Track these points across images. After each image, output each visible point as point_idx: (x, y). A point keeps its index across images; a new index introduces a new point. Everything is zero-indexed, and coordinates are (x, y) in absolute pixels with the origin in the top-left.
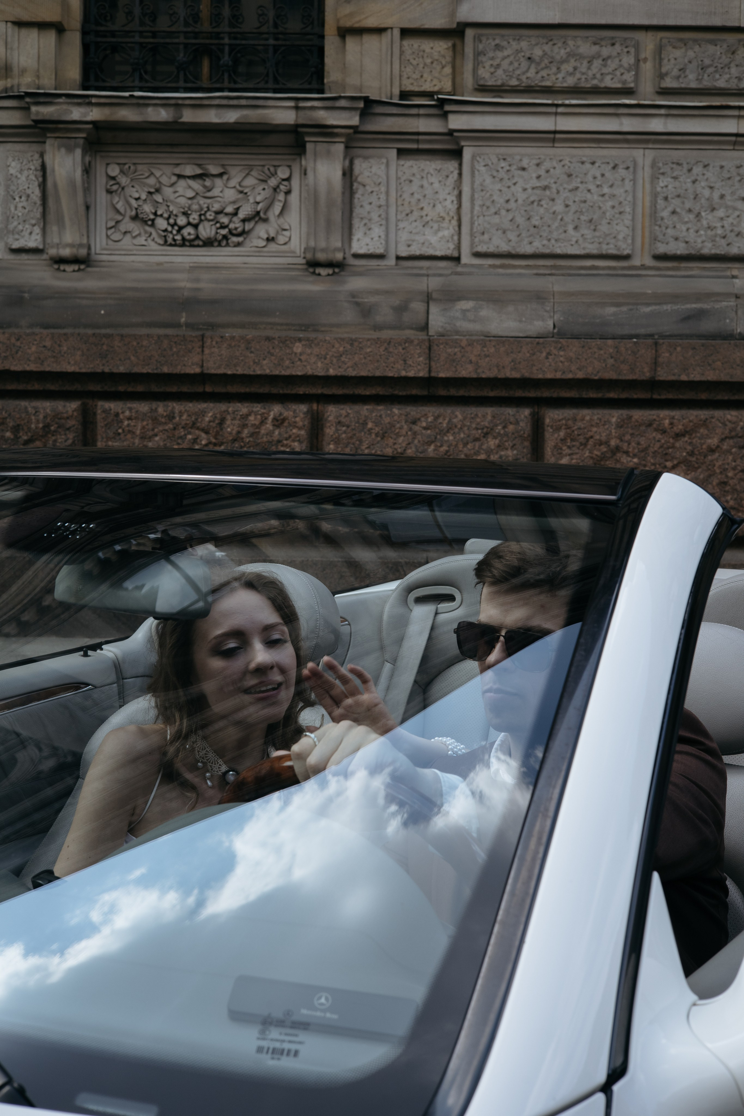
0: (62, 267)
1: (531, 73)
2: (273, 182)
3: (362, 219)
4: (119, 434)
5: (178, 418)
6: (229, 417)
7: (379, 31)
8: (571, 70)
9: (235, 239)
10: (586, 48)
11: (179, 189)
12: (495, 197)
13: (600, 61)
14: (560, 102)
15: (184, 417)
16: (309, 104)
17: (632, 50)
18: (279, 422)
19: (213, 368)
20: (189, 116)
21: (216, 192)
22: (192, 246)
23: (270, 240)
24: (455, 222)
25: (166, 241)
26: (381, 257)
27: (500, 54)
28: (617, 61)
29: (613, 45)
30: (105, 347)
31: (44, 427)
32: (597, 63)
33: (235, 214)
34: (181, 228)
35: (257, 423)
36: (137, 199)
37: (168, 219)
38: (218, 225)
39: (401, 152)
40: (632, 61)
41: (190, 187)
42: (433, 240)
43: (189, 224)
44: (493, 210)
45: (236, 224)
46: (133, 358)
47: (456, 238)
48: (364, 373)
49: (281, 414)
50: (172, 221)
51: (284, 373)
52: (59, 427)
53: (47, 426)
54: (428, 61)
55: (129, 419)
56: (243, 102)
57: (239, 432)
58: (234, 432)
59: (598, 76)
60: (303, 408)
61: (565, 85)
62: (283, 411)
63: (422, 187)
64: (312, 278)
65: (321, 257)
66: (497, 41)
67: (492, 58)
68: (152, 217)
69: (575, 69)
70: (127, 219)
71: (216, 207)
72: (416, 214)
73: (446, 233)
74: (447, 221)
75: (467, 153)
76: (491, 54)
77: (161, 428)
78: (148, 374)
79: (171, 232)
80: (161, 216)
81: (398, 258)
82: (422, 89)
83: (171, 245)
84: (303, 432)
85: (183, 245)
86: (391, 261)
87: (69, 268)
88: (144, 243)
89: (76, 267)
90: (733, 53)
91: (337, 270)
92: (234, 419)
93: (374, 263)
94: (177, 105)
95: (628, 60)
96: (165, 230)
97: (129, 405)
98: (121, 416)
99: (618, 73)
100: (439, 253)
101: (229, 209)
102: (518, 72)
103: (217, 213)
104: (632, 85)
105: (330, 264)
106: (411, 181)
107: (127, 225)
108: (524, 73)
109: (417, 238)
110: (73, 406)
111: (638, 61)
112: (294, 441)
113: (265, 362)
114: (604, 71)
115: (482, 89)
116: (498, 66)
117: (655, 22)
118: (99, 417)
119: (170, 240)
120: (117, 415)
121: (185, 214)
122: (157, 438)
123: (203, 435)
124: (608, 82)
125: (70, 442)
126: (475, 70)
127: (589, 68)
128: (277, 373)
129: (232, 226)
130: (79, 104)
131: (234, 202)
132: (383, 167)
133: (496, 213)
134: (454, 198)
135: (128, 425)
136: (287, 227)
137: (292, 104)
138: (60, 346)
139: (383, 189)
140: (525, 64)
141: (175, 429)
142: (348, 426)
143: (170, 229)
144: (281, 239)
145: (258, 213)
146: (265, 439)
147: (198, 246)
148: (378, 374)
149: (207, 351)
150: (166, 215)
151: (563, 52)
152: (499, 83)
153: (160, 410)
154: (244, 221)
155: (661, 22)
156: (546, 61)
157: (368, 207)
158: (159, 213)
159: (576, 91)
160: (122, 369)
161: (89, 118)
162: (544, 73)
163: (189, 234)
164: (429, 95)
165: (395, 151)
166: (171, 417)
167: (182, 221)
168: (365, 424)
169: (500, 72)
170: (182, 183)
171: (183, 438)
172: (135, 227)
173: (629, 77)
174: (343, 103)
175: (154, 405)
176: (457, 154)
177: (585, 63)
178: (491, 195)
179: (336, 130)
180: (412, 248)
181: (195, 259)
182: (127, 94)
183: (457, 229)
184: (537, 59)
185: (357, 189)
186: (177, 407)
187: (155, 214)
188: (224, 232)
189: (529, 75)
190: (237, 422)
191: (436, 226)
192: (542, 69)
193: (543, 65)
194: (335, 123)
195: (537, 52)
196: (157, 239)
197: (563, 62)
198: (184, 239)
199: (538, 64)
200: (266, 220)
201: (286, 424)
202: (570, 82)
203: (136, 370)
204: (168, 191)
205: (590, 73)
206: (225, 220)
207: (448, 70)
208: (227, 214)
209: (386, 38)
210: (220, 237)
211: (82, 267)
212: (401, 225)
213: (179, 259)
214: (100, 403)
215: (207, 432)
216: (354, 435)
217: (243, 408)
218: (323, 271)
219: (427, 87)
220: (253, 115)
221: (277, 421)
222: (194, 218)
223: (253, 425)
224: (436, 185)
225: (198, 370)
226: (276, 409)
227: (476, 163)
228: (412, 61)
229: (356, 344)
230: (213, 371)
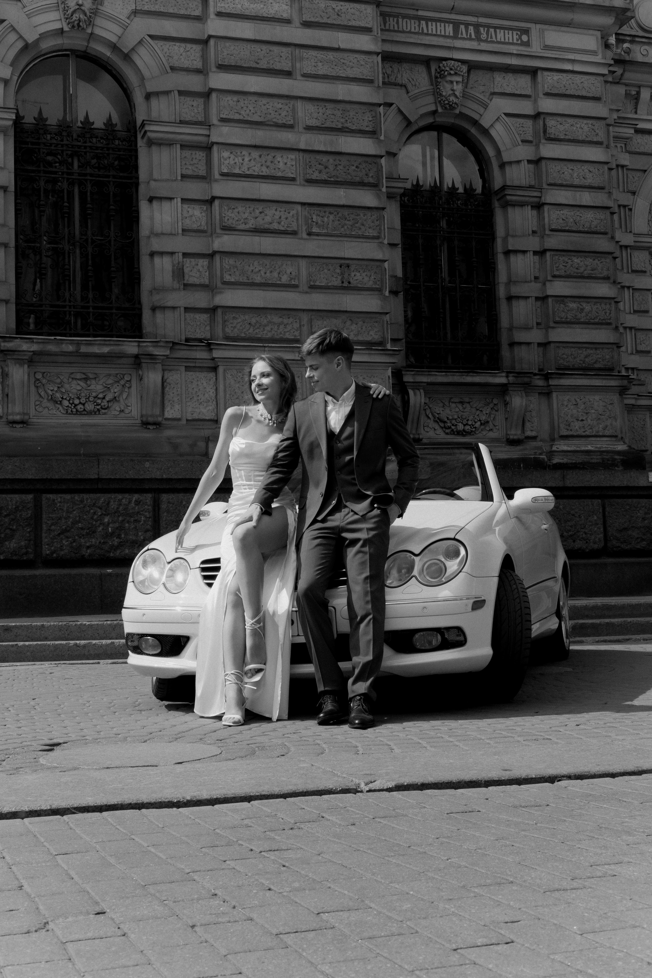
0: (14, 426)
1: (251, 330)
2: (122, 382)
3: (169, 401)
4: (55, 511)
5: (85, 502)
6: (112, 501)
7: (174, 308)
8: (270, 329)
9: (103, 411)
10: (276, 319)
11: (73, 385)
12: (236, 391)
13: (283, 326)
14: (267, 345)
15: (89, 501)
16: (145, 344)
17: (298, 321)
18: (138, 502)
19: (104, 475)
20: (84, 349)
21: (92, 387)
22: (80, 414)
23: (122, 411)
24: (215, 403)
25: (67, 412)
26: (179, 420)
27: (235, 321)
28: (291, 326)
29: (289, 318)
30: (48, 466)
31: (16, 508)
32: (282, 327)
33: (104, 398)
34: (76, 405)
35: (127, 503)
36: (51, 390)
37: (69, 401)
38: (95, 404)
39: (187, 368)
40: (298, 326)
41: (79, 384)
42: (204, 411)
43: (80, 403)
44: (236, 397)
45: (105, 403)
46: (62, 471)
47: (215, 410)
48: (180, 477)
49: (139, 498)
50: (71, 402)
51: (141, 477)
52: (24, 507)
53: (17, 507)
54: (199, 323)
55: (60, 502)
56: (112, 343)
57: (118, 508)
58: (115, 508)
59: (283, 332)
60: (149, 495)
61: (267, 337)
62: (140, 497)
63: (198, 385)
64: (146, 430)
65: (151, 420)
66: (234, 315)
67: (232, 323)
68: (61, 399)
69: (272, 329)
70: (45, 401)
71: (94, 394)
72: (195, 398)
73: (211, 408)
74: (211, 401)
75: (221, 370)
76: (231, 321)
77: (76, 507)
78: (70, 479)
79: (71, 407)
80: (66, 399)
81: (187, 420)
82: (196, 337)
83: (70, 414)
84: (150, 507)
85: (76, 414)
86: (184, 422)
87: (18, 426)
88: (55, 413)
89: (22, 426)
90: (345, 323)
91: (158, 426)
92: (114, 501)
93: (176, 423)
94: (78, 344)
95: (296, 325)
96: (68, 406)
97: (60, 495)
98: (56, 501)
99: (292, 331)
100: (207, 418)
101: (101, 396)
102: (245, 330)
103: (95, 397)
104: (299, 337)
105: (155, 424)
106: (192, 382)
107: (45, 403)
108: (247, 331)
109: (196, 410)
110: (30, 497)
111: (300, 326)
112: (146, 512)
113: (130, 472)
114: (286, 330)
115: (227, 338)
116: (235, 327)
117: (307, 308)
118: (43, 502)
119: (69, 411)
120: (54, 500)
121: (79, 398)
122: (75, 512)
123: (99, 510)
124: (288, 336)
125: (29, 515)
126: (223, 329)
127: (278, 329)
128: (137, 477)
129: (102, 404)
130: (26, 342)
131: (103, 392)
132: (179, 375)
133: (237, 398)
134: (214, 391)
135: (60, 506)
136: (130, 405)
137: (136, 344)
138: (24, 465)
139: (179, 386)
140: (248, 326)
141: (84, 507)
142: (173, 504)
143: (70, 406)
144: (127, 411)
145: (115, 397)
146: (131, 511)
147: (85, 414)
148: (188, 477)
149: (101, 467)
150: (68, 399)
151: (265, 321)
152: (236, 335)
153: (76, 498)
154: (108, 402)
155: (311, 308)
156: (258, 325)
157: (172, 395)
158: (64, 397)
159: (273, 340)
160: (57, 477)
161: (32, 349)
162: (257, 331)
163: (81, 408)
164: (200, 340)
165: (184, 368)
166: (82, 501)
167: (77, 401)
168: (182, 502)
169: (236, 330)
170: (75, 382)
171: (89, 512)
172: (50, 405)
173: (297, 333)
174: (162, 344)
175: (73, 495)
176: (215, 369)
177: (276, 326)
178: (234, 390)
179: (158, 357)
180: (194, 415)
181: (83, 421)
182: (53, 338)
183: (216, 406)
184: (253, 324)
185: (166, 386)
186: (85, 496)
187: (62, 398)
188: (99, 407)
189: (250, 331)
190: (116, 503)
191: (205, 404)
192: (256, 329)
193: (256, 327)
194: (157, 353)
195: (253, 321)
196: (62, 411)
197: (265, 326)
198: (77, 411)
199: (254, 326)
200: (119, 401)
201: (141, 504)
202: (269, 335)
203: (64, 477)
204: (67, 386)
205: (279, 331)
206: (99, 401)
207: (208, 328)
208: (99, 398)
209: (177, 313)
210: (96, 410)
211: (25, 425)
212: (188, 404)
213: (75, 421)
214: (44, 495)
215: (101, 509)
216: (177, 508)
217: (120, 496)
218: (151, 427)
219: (198, 336)
220: (116, 349)
221: (137, 501)
222: (83, 400)
223: (124, 504)
224: (205, 384)
225: (96, 477)
226: (136, 497)
227: (226, 374)
228: (190, 323)
229: (176, 462)
230: (104, 477)
